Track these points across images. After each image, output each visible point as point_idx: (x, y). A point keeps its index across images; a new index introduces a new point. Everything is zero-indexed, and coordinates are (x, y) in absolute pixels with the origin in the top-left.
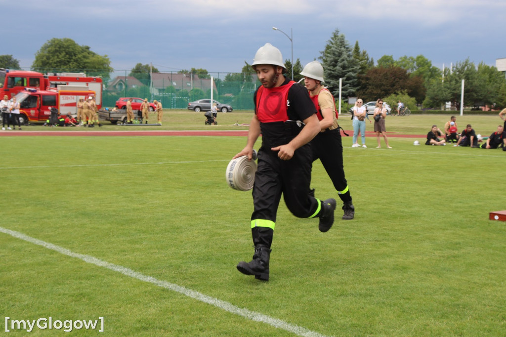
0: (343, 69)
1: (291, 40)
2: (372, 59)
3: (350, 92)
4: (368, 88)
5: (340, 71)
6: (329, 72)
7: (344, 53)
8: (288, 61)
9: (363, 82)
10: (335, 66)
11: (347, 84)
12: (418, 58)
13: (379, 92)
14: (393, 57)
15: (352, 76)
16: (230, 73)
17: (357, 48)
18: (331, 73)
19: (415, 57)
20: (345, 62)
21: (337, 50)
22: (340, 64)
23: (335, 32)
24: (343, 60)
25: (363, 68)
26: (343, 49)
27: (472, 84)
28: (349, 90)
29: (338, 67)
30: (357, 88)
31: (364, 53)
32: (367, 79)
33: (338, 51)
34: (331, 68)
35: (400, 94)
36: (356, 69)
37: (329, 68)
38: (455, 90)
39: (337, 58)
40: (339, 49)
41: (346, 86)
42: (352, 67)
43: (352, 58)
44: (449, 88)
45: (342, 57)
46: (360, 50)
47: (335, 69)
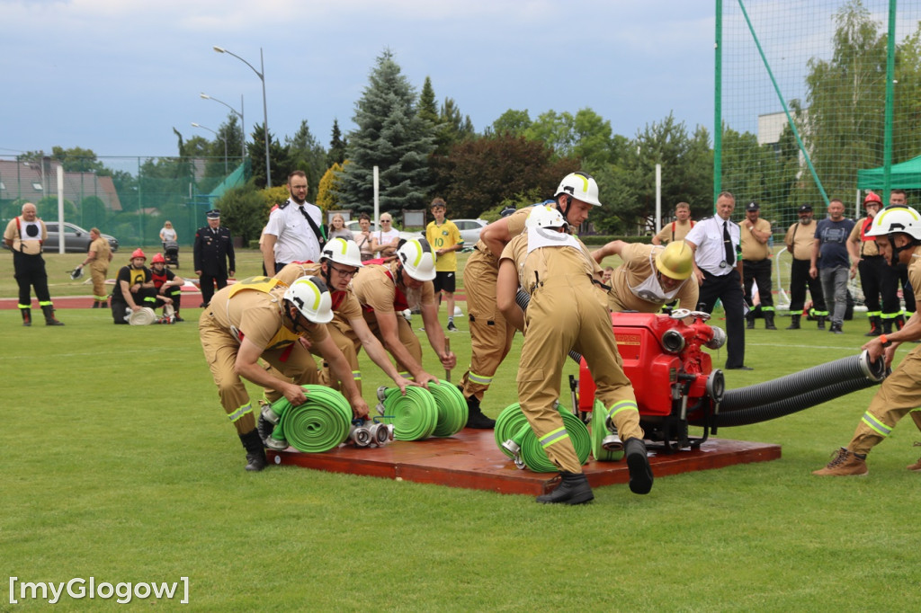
0: (395, 145)
1: (262, 77)
2: (468, 119)
3: (411, 199)
4: (452, 189)
5: (389, 149)
6: (362, 150)
7: (395, 106)
8: (261, 126)
9: (442, 173)
10: (375, 137)
11: (405, 178)
12: (582, 114)
13: (477, 195)
14: (529, 113)
15: (417, 161)
16: (153, 158)
17: (428, 94)
18: (368, 154)
19: (574, 114)
20: (399, 126)
21: (379, 100)
22: (385, 132)
23: (382, 56)
24: (393, 123)
25: (442, 141)
26: (392, 96)
27: (682, 173)
28: (411, 194)
29: (381, 141)
30: (428, 189)
31: (449, 105)
32: (452, 166)
33: (382, 100)
34: (367, 141)
35: (525, 199)
36: (425, 142)
37: (360, 142)
38: (644, 188)
39: (378, 119)
40: (384, 96)
41: (401, 184)
42: (415, 140)
43: (416, 118)
44: (630, 185)
45: (392, 116)
46: (435, 99)
47: (375, 143)
